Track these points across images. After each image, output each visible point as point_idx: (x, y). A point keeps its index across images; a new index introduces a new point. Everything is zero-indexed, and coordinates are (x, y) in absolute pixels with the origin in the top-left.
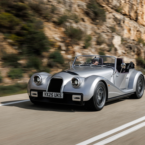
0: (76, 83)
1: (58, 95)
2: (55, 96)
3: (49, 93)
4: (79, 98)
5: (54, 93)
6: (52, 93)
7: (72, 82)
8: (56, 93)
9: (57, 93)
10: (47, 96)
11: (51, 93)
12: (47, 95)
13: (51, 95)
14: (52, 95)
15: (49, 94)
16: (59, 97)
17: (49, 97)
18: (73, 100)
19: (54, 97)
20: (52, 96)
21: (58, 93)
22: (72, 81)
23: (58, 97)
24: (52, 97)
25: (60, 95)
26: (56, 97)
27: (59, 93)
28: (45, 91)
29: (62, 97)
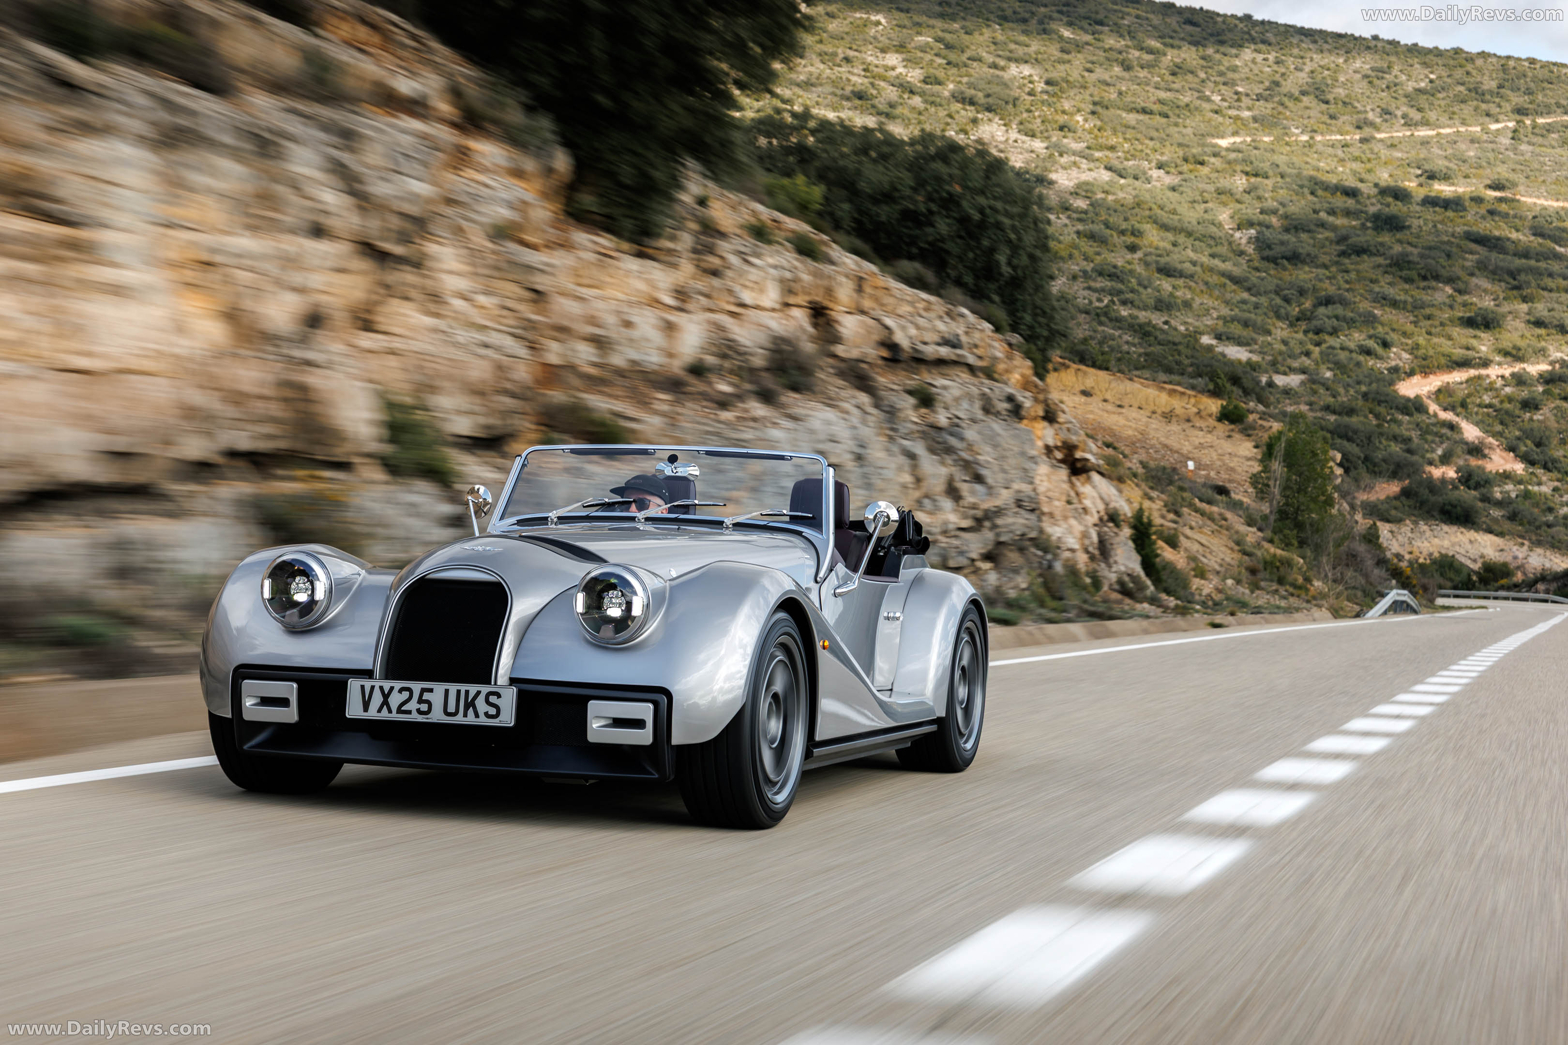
0: (615, 612)
1: (470, 704)
2: (451, 708)
3: (398, 685)
4: (639, 724)
5: (439, 688)
6: (424, 690)
7: (588, 607)
8: (453, 688)
9: (463, 687)
10: (385, 715)
11: (417, 687)
12: (385, 703)
13: (413, 705)
14: (421, 701)
15: (395, 700)
16: (483, 721)
17: (395, 716)
18: (592, 738)
19: (437, 716)
20: (425, 707)
21: (473, 689)
22: (580, 597)
23: (471, 719)
24: (421, 719)
25: (493, 699)
26: (459, 719)
27: (485, 689)
28: (368, 674)
29: (508, 718)
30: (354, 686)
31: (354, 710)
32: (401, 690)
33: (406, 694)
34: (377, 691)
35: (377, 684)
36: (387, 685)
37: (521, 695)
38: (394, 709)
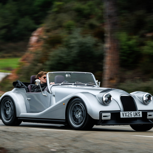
1: (137, 114)
2: (134, 115)
3: (127, 112)
5: (133, 112)
6: (131, 113)
8: (134, 112)
9: (135, 112)
10: (126, 117)
11: (130, 112)
12: (126, 115)
13: (130, 115)
14: (131, 114)
15: (127, 114)
16: (138, 117)
17: (128, 117)
19: (133, 116)
20: (131, 115)
21: (137, 112)
23: (137, 117)
24: (131, 117)
26: (136, 117)
27: (138, 112)
30: (121, 113)
31: (122, 116)
32: (128, 113)
33: (128, 114)
34: (124, 113)
35: (124, 112)
36: (126, 112)
37: (142, 112)
38: (127, 116)
